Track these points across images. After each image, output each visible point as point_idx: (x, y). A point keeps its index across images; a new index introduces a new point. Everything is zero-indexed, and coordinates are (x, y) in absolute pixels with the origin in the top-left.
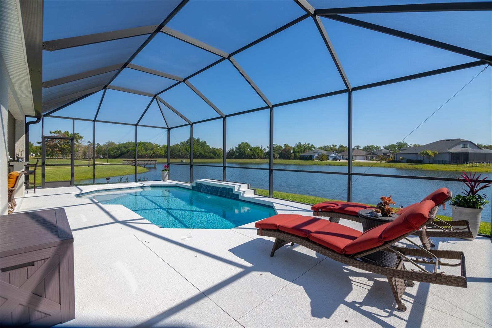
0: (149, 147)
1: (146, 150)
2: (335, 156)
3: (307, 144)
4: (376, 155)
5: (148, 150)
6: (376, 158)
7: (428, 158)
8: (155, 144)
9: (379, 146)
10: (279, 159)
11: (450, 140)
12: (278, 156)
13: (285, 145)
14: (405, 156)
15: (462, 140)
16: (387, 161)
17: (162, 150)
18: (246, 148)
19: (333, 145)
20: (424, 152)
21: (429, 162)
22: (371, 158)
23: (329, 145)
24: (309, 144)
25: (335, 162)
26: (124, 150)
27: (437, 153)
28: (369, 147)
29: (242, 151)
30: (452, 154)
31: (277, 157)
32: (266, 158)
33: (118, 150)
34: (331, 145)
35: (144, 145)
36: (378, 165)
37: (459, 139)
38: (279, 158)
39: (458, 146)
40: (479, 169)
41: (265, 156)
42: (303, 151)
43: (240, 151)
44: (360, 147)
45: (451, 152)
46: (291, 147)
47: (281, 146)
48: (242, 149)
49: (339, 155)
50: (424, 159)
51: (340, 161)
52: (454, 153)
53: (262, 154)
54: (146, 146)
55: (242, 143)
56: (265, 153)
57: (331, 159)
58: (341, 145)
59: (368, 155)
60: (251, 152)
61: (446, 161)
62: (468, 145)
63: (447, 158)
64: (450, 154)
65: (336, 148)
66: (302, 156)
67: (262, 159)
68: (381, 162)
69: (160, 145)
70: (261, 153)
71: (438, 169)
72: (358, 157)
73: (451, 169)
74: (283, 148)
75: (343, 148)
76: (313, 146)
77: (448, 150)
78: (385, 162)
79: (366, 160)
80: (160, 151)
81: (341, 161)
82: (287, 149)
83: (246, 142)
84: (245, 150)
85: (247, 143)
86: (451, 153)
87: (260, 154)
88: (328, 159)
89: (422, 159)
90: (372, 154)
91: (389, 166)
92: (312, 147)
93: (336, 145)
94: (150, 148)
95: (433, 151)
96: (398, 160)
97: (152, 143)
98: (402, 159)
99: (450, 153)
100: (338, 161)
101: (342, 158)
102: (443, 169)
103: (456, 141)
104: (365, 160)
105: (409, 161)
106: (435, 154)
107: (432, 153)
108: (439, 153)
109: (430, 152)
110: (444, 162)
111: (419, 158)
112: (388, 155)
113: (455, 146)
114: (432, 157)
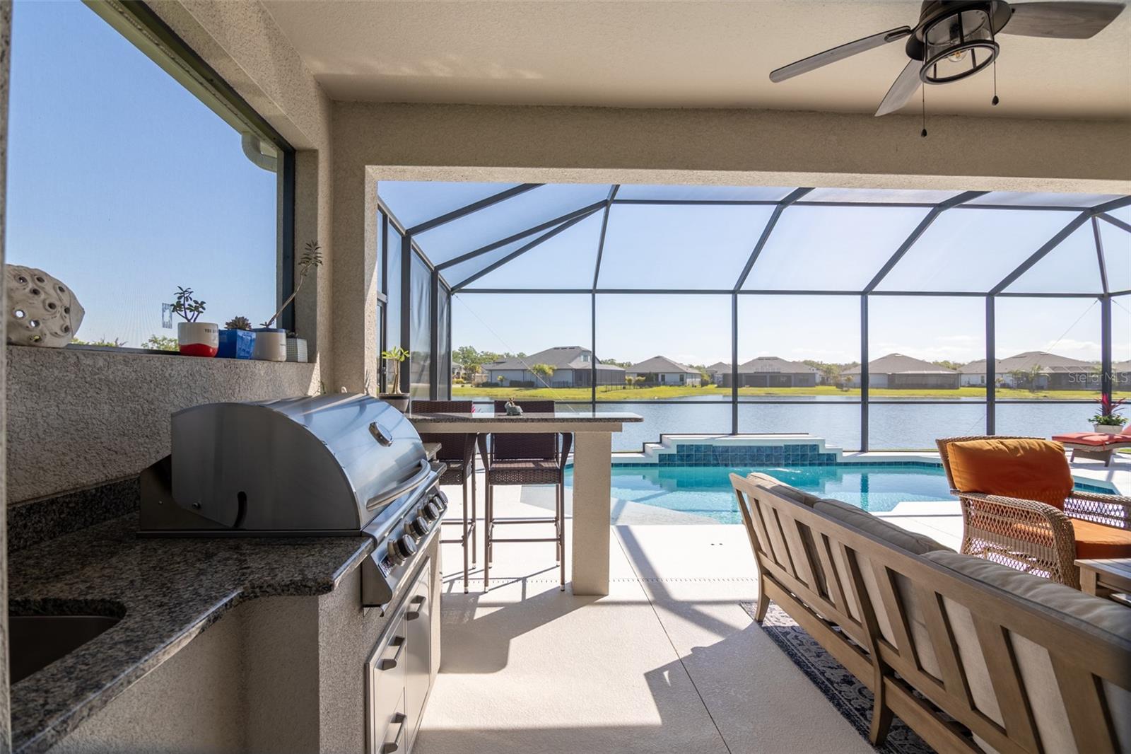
7: (543, 378)
14: (507, 375)
15: (582, 349)
16: (475, 385)
20: (536, 366)
21: (546, 384)
27: (556, 368)
30: (576, 371)
37: (578, 347)
39: (578, 359)
45: (574, 367)
50: (537, 380)
52: (578, 370)
61: (567, 382)
62: (587, 357)
63: (569, 378)
64: (573, 372)
68: (462, 386)
77: (568, 364)
89: (533, 380)
91: (484, 393)
95: (551, 366)
96: (494, 381)
98: (501, 380)
99: (573, 370)
102: (573, 396)
105: (514, 384)
106: (554, 370)
107: (550, 368)
108: (558, 369)
109: (546, 367)
110: (564, 385)
111: (528, 378)
112: (456, 371)
113: (575, 358)
114: (550, 375)
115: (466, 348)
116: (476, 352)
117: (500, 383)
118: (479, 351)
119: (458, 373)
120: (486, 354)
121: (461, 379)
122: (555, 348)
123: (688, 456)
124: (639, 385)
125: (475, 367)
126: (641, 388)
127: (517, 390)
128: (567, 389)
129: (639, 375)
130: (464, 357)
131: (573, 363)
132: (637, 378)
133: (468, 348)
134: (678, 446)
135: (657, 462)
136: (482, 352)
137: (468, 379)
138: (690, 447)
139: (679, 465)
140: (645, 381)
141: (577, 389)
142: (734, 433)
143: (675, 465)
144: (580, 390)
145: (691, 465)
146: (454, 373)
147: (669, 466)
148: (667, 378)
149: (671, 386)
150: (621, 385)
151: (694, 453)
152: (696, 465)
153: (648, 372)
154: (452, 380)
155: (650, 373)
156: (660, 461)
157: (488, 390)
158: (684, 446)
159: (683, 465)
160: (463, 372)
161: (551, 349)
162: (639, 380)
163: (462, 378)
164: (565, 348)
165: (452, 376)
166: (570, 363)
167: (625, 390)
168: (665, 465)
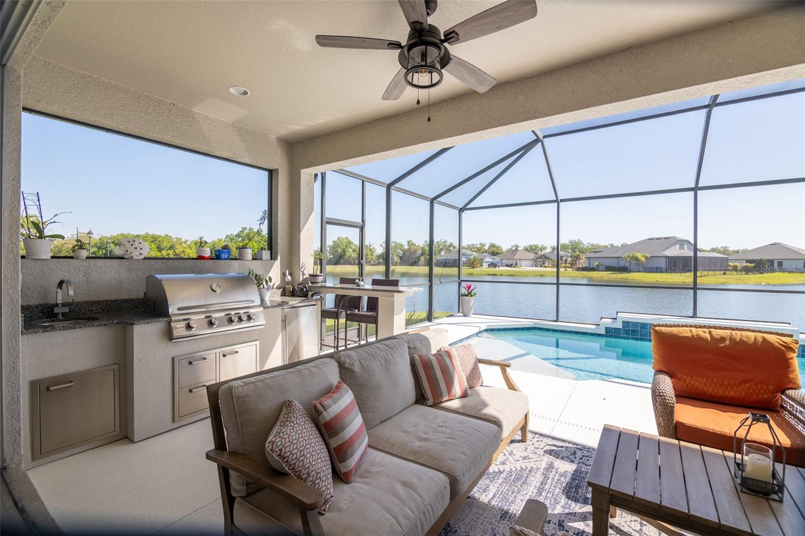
0: (166, 244)
1: (160, 249)
2: (491, 260)
3: (443, 241)
4: (548, 258)
5: (163, 249)
6: (549, 264)
7: (636, 264)
8: (176, 238)
9: (545, 246)
10: (401, 265)
11: (663, 237)
12: (399, 261)
13: (409, 242)
14: (603, 261)
15: (678, 239)
17: (191, 249)
18: (346, 246)
19: (481, 244)
20: (631, 255)
21: (638, 269)
22: (542, 263)
23: (475, 243)
24: (445, 242)
25: (492, 270)
26: (113, 248)
27: (649, 256)
28: (530, 246)
29: (340, 251)
31: (397, 263)
32: (379, 264)
33: (100, 248)
34: (479, 244)
35: (155, 240)
36: (565, 275)
37: (674, 237)
38: (400, 263)
39: (673, 247)
40: (712, 279)
41: (378, 260)
42: (437, 252)
43: (336, 251)
44: (520, 247)
45: (668, 255)
46: (419, 246)
47: (403, 244)
48: (339, 249)
49: (496, 259)
50: (630, 266)
51: (499, 269)
52: (671, 257)
53: (374, 258)
54: (159, 241)
55: (339, 238)
56: (377, 256)
57: (485, 265)
58: (492, 244)
59: (538, 259)
60: (354, 253)
61: (660, 268)
62: (686, 246)
63: (663, 264)
64: (666, 259)
65: (485, 247)
66: (440, 261)
67: (372, 265)
68: (566, 270)
69: (187, 241)
70: (371, 255)
71: (658, 280)
72: (524, 263)
73: (675, 280)
74: (406, 247)
75: (495, 249)
76: (452, 244)
77: (662, 252)
78: (573, 270)
79: (536, 266)
80: (188, 251)
81: (501, 268)
82: (413, 249)
83: (346, 236)
84: (344, 250)
85: (347, 238)
86: (669, 257)
87: (370, 257)
88: (482, 266)
89: (627, 265)
90: (543, 257)
91: (582, 275)
92: (450, 246)
93: (485, 244)
94: (168, 246)
95: (643, 254)
96: (591, 266)
97: (171, 237)
98: (598, 266)
99: (666, 257)
100: (497, 268)
101: (501, 263)
102: (664, 280)
103: (670, 239)
104: (533, 267)
105: (608, 269)
106: (646, 258)
107: (643, 256)
108: (651, 257)
109: (639, 255)
110: (658, 270)
111: (622, 264)
112: (564, 259)
113: (670, 246)
114: (642, 262)
115: (575, 241)
116: (583, 244)
117: (596, 267)
118: (585, 243)
119: (566, 260)
120: (592, 245)
121: (568, 265)
122: (650, 239)
123: (633, 331)
124: (746, 271)
125: (579, 256)
126: (747, 274)
127: (611, 274)
128: (660, 274)
129: (748, 261)
130: (573, 248)
131: (667, 251)
132: (745, 264)
133: (577, 241)
134: (623, 322)
135: (604, 333)
136: (589, 244)
137: (572, 265)
138: (635, 324)
139: (624, 338)
140: (755, 267)
141: (670, 274)
142: (694, 316)
143: (620, 338)
144: (673, 274)
145: (637, 339)
146: (562, 260)
147: (615, 338)
148: (786, 264)
149: (789, 272)
150: (720, 270)
151: (639, 329)
152: (642, 340)
153: (759, 258)
154: (560, 265)
155: (761, 260)
156: (606, 332)
157: (585, 273)
158: (629, 322)
159: (628, 338)
160: (569, 259)
161: (645, 240)
162: (746, 266)
163: (569, 263)
164: (660, 239)
165: (560, 262)
166: (663, 251)
167: (725, 276)
168: (611, 337)
